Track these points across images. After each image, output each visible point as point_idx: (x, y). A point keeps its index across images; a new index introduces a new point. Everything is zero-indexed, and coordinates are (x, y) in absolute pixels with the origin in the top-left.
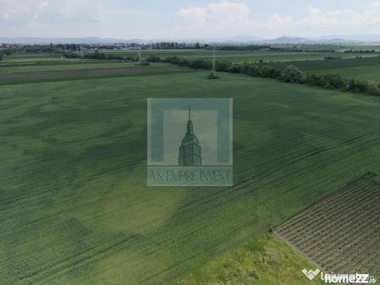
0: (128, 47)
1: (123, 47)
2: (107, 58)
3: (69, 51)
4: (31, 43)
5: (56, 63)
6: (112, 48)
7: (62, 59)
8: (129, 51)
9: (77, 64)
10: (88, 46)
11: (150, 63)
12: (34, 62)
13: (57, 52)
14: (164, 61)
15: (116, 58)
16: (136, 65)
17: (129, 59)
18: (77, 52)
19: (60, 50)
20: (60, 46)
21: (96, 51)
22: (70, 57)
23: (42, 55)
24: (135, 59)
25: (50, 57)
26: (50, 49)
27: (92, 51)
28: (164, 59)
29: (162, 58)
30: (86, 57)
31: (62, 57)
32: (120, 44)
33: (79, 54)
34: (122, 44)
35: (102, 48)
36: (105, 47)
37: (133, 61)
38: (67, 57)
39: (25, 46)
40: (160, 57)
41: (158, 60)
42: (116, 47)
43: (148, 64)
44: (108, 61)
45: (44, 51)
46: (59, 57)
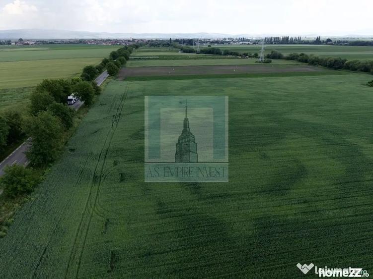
0: (239, 42)
1: (234, 42)
2: (222, 53)
3: (186, 46)
4: (154, 38)
5: (175, 58)
6: (223, 42)
7: (180, 53)
8: (241, 46)
9: (195, 59)
10: (201, 40)
11: (273, 61)
12: (157, 56)
13: (175, 47)
14: (288, 59)
15: (231, 54)
16: (257, 62)
17: (246, 55)
18: (193, 47)
19: (178, 44)
20: (177, 41)
21: (209, 46)
22: (187, 52)
23: (163, 49)
24: (253, 54)
25: (170, 51)
26: (169, 44)
27: (205, 46)
28: (288, 56)
29: (285, 55)
30: (202, 52)
31: (180, 52)
32: (229, 39)
33: (195, 49)
34: (231, 39)
35: (213, 42)
36: (217, 42)
37: (250, 57)
38: (185, 51)
39: (149, 41)
40: (282, 54)
41: (279, 57)
42: (226, 42)
43: (270, 62)
44: (224, 57)
45: (164, 45)
46: (177, 51)
